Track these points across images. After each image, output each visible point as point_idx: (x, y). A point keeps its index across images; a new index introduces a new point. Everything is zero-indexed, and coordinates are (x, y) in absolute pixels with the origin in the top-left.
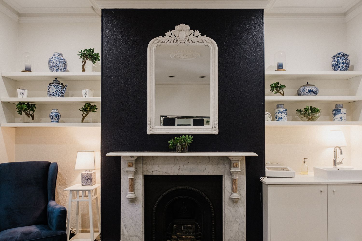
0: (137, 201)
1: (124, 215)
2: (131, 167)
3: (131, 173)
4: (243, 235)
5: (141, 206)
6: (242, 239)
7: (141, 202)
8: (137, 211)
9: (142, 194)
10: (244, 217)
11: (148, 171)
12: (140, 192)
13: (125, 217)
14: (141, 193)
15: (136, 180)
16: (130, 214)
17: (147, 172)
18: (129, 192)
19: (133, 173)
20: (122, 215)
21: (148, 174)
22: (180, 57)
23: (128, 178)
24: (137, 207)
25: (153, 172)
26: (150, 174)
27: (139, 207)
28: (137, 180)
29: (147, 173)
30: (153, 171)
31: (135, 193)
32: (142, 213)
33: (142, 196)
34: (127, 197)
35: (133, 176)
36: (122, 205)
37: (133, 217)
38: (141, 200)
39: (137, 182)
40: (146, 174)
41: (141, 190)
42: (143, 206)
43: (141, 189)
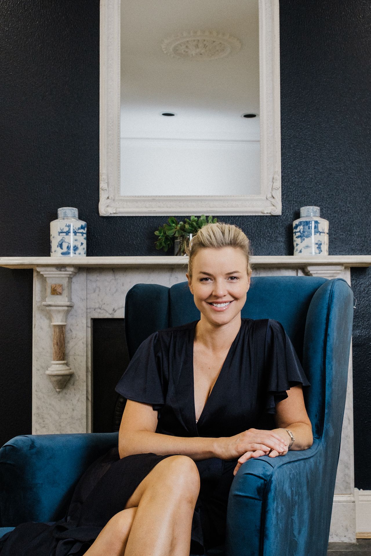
0: (73, 385)
1: (41, 421)
2: (57, 294)
3: (59, 312)
4: (347, 471)
5: (85, 398)
6: (344, 481)
7: (85, 388)
8: (73, 410)
9: (87, 368)
10: (349, 423)
11: (103, 309)
12: (81, 362)
13: (44, 427)
14: (84, 364)
15: (71, 331)
16: (57, 418)
17: (99, 310)
18: (54, 360)
19: (64, 310)
20: (36, 422)
21: (101, 316)
22: (186, 50)
23: (50, 326)
24: (75, 402)
25: (115, 312)
26: (108, 316)
27: (78, 401)
28: (74, 332)
29: (99, 313)
30: (116, 309)
31: (67, 364)
32: (87, 416)
33: (87, 372)
34: (48, 372)
35: (64, 320)
36: (37, 395)
37: (63, 425)
38: (85, 384)
39: (74, 335)
40: (96, 316)
41: (85, 357)
42: (90, 398)
43: (85, 354)
